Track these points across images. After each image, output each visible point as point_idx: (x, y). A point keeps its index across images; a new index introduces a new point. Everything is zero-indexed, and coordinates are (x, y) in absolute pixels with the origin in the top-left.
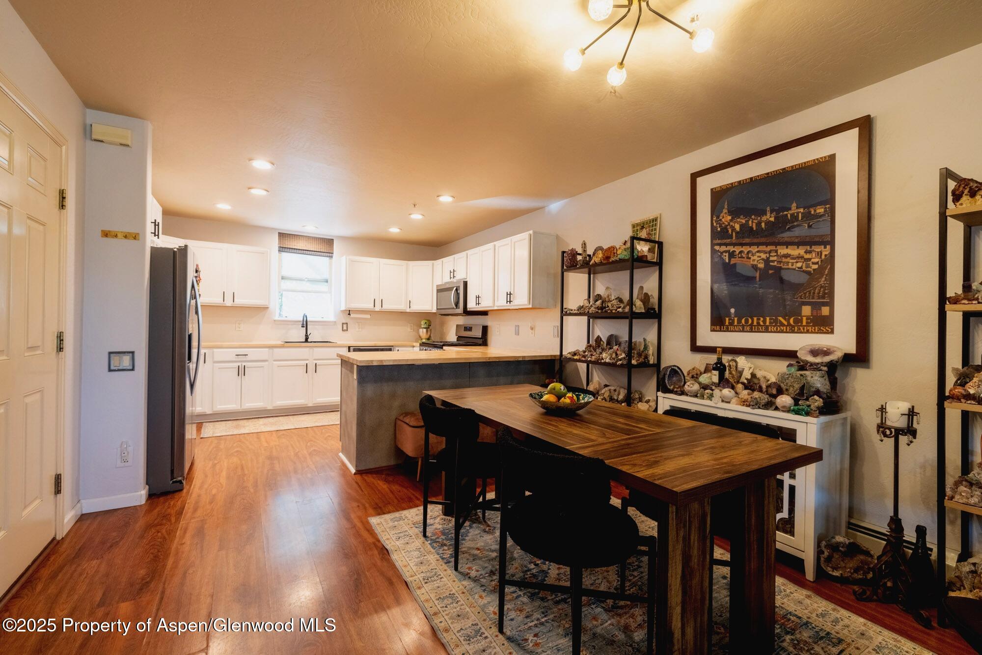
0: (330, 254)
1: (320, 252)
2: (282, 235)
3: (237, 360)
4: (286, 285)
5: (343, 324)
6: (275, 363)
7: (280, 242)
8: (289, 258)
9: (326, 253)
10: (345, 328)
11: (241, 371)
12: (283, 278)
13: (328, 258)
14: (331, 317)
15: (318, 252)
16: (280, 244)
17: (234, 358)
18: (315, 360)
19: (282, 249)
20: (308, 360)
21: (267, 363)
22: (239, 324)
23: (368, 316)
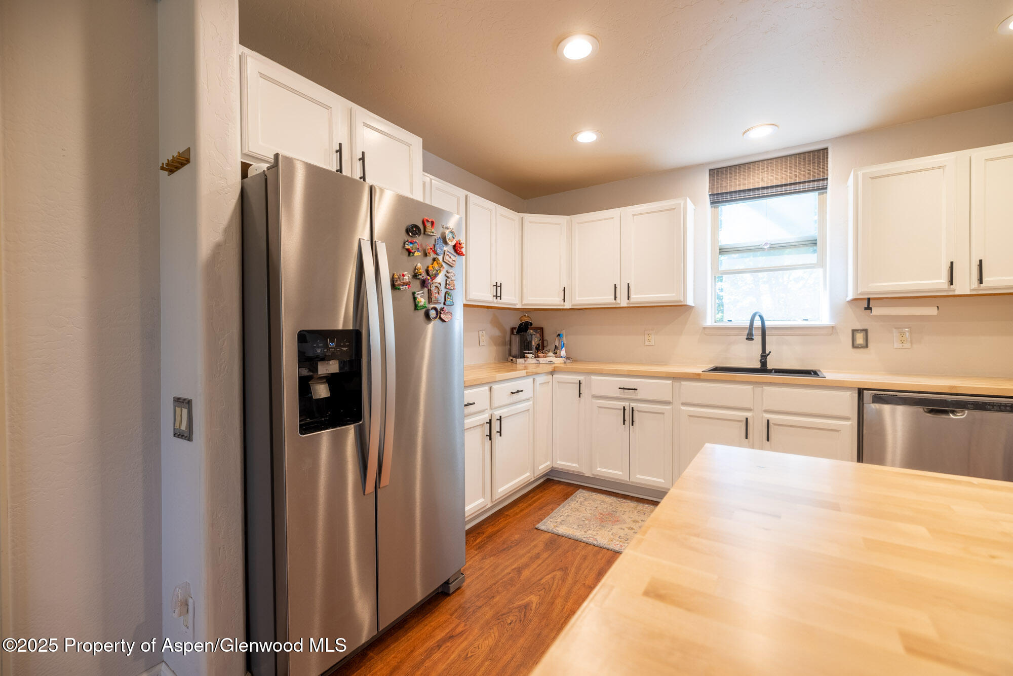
0: (819, 184)
1: (795, 184)
2: (717, 173)
3: (623, 396)
4: (726, 262)
5: (854, 332)
6: (684, 408)
7: (713, 185)
8: (731, 211)
9: (809, 182)
10: (860, 339)
11: (629, 417)
12: (722, 251)
13: (816, 193)
14: (824, 318)
15: (791, 184)
16: (713, 189)
17: (618, 393)
18: (766, 411)
19: (717, 199)
20: (749, 410)
21: (668, 407)
22: (649, 335)
23: (932, 311)
